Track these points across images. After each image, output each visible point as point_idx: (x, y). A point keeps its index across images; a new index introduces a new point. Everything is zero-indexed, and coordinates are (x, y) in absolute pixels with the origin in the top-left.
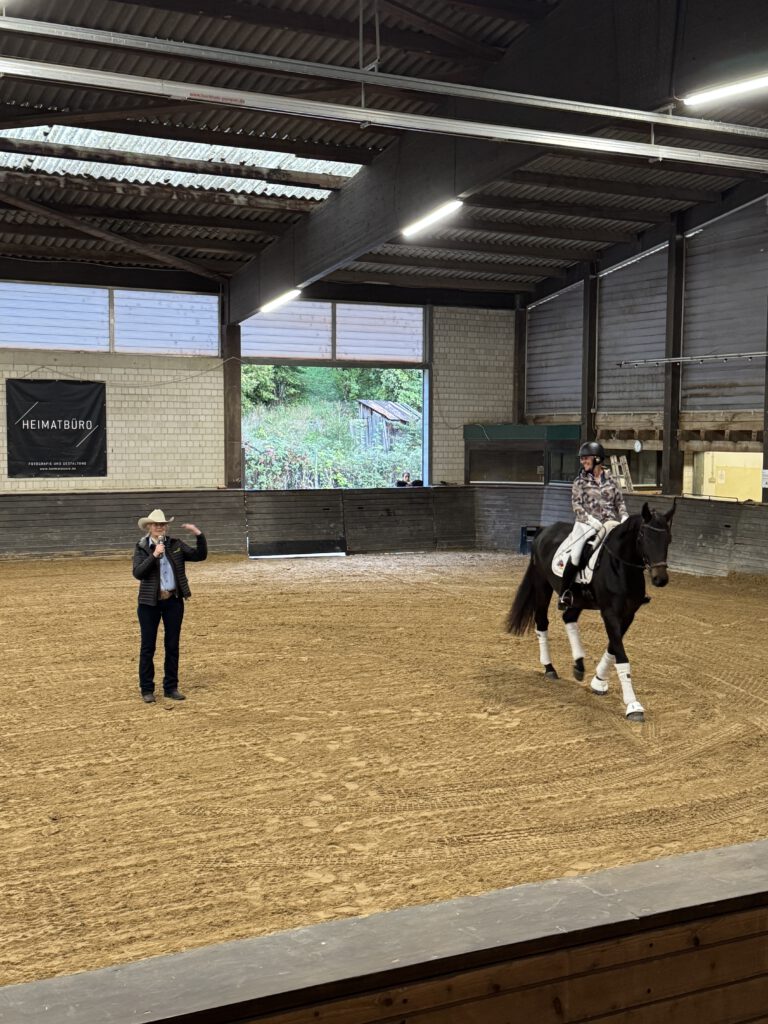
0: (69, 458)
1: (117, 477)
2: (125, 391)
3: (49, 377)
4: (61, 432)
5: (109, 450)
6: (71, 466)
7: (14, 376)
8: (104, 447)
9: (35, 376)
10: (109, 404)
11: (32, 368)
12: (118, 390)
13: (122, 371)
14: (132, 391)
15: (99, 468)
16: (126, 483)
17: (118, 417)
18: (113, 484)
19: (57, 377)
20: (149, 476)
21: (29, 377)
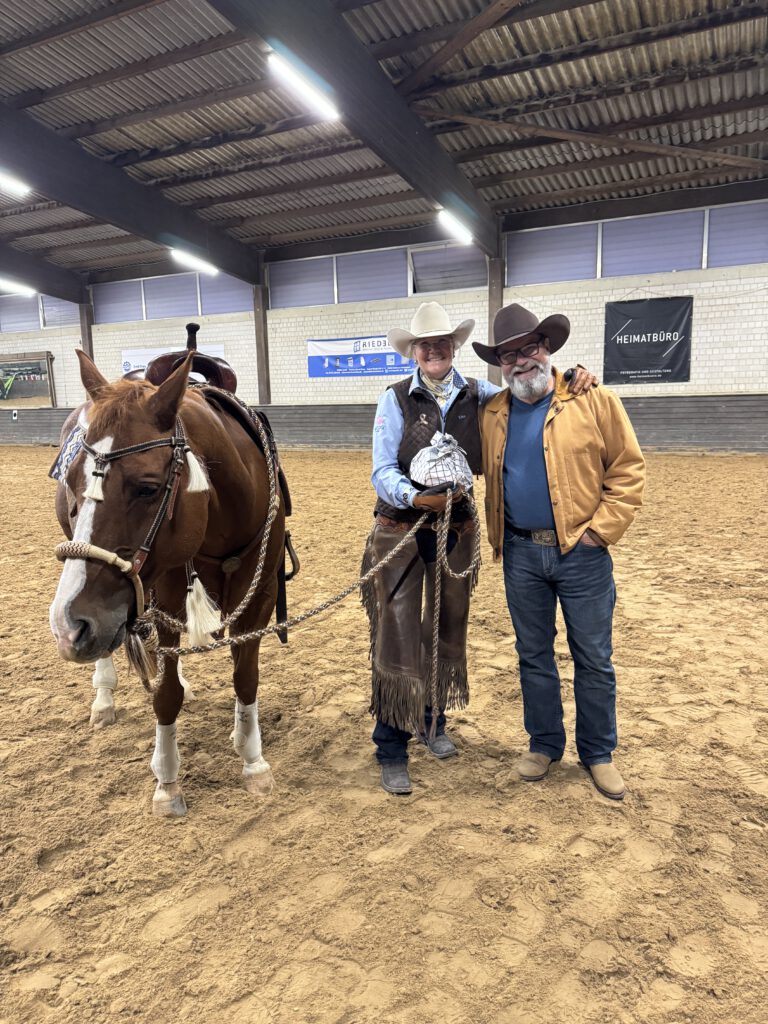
0: (655, 366)
1: (698, 382)
2: (712, 302)
3: (642, 297)
4: (650, 344)
5: (693, 358)
6: (657, 374)
7: (613, 299)
8: (688, 355)
9: (630, 298)
10: (696, 316)
11: (628, 291)
12: (706, 303)
13: (710, 284)
14: (719, 302)
15: (682, 374)
16: (708, 388)
17: (704, 327)
18: (695, 388)
19: (649, 296)
20: (732, 381)
21: (625, 299)
